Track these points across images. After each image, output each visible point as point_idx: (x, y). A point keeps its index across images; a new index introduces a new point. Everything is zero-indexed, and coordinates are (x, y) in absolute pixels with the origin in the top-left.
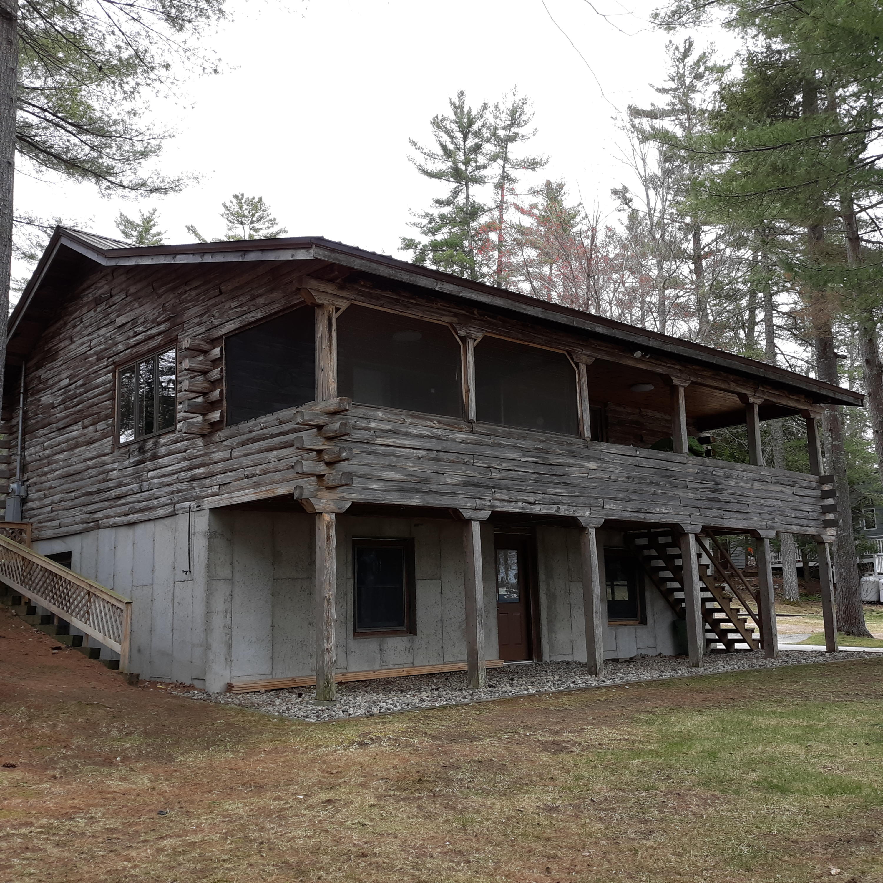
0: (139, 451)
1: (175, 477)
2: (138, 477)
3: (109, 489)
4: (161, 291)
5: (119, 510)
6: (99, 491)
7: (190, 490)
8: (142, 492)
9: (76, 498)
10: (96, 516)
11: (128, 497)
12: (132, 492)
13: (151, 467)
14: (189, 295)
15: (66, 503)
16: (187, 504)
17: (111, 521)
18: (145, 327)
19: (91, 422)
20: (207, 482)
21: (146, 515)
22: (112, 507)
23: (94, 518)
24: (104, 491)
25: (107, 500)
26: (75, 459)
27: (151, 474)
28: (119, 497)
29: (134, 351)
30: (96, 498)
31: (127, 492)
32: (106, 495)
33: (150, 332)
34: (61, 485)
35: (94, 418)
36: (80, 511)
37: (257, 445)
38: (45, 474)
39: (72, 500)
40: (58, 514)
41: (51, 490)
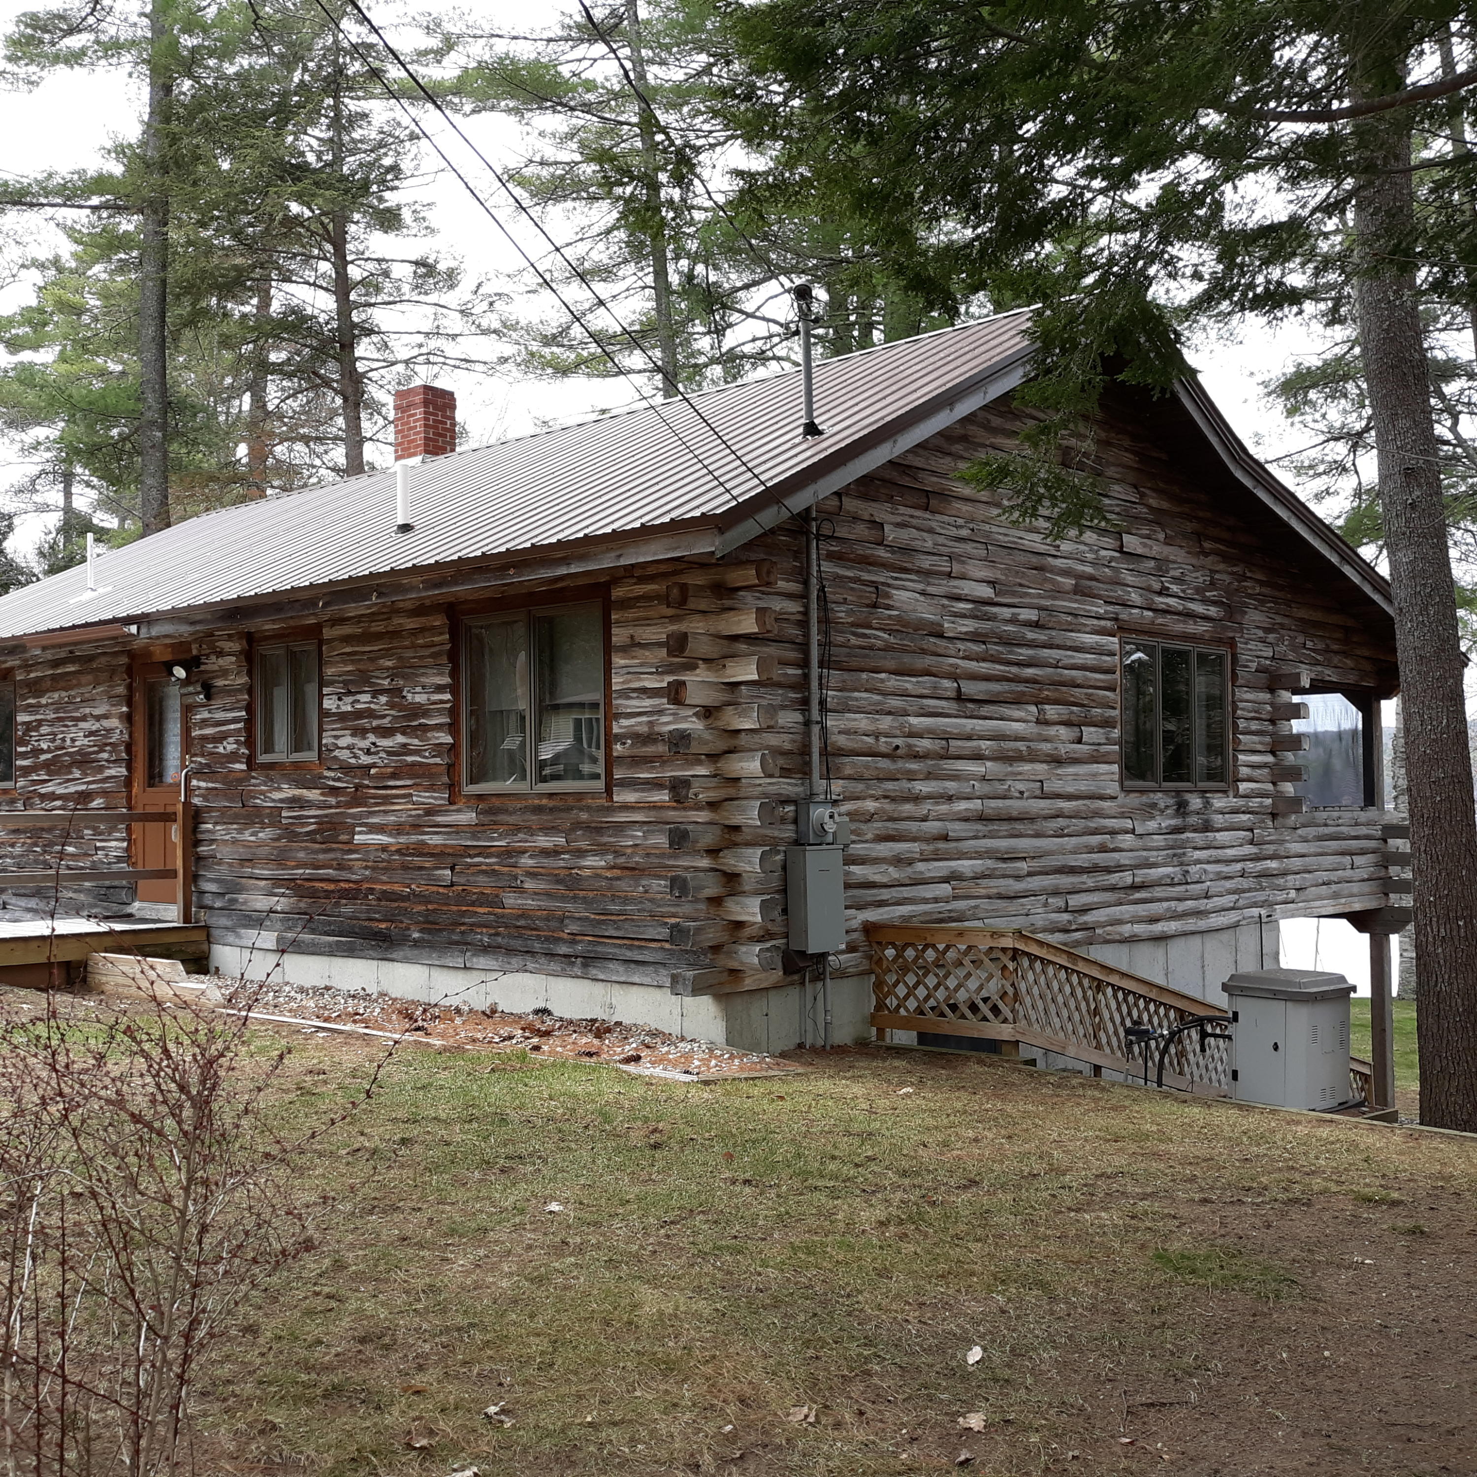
0: (1178, 810)
1: (1239, 866)
2: (1177, 856)
3: (1120, 868)
4: (1207, 545)
5: (1142, 910)
6: (1094, 869)
7: (1257, 890)
8: (1187, 883)
9: (1030, 874)
10: (1089, 918)
11: (1158, 889)
12: (1169, 881)
13: (1201, 844)
14: (1253, 588)
15: (1002, 882)
16: (1255, 911)
17: (1127, 930)
18: (1183, 591)
19: (1065, 718)
20: (1281, 881)
21: (1191, 924)
22: (1121, 904)
23: (1085, 923)
24: (1108, 870)
25: (1113, 888)
26: (1021, 786)
27: (1198, 854)
28: (1134, 887)
29: (1160, 621)
30: (1088, 881)
31: (1161, 878)
32: (1113, 879)
33: (1192, 606)
34: (976, 837)
35: (1072, 712)
36: (1046, 905)
37: (1334, 845)
38: (916, 799)
39: (1018, 878)
40: (976, 907)
41: (941, 845)
